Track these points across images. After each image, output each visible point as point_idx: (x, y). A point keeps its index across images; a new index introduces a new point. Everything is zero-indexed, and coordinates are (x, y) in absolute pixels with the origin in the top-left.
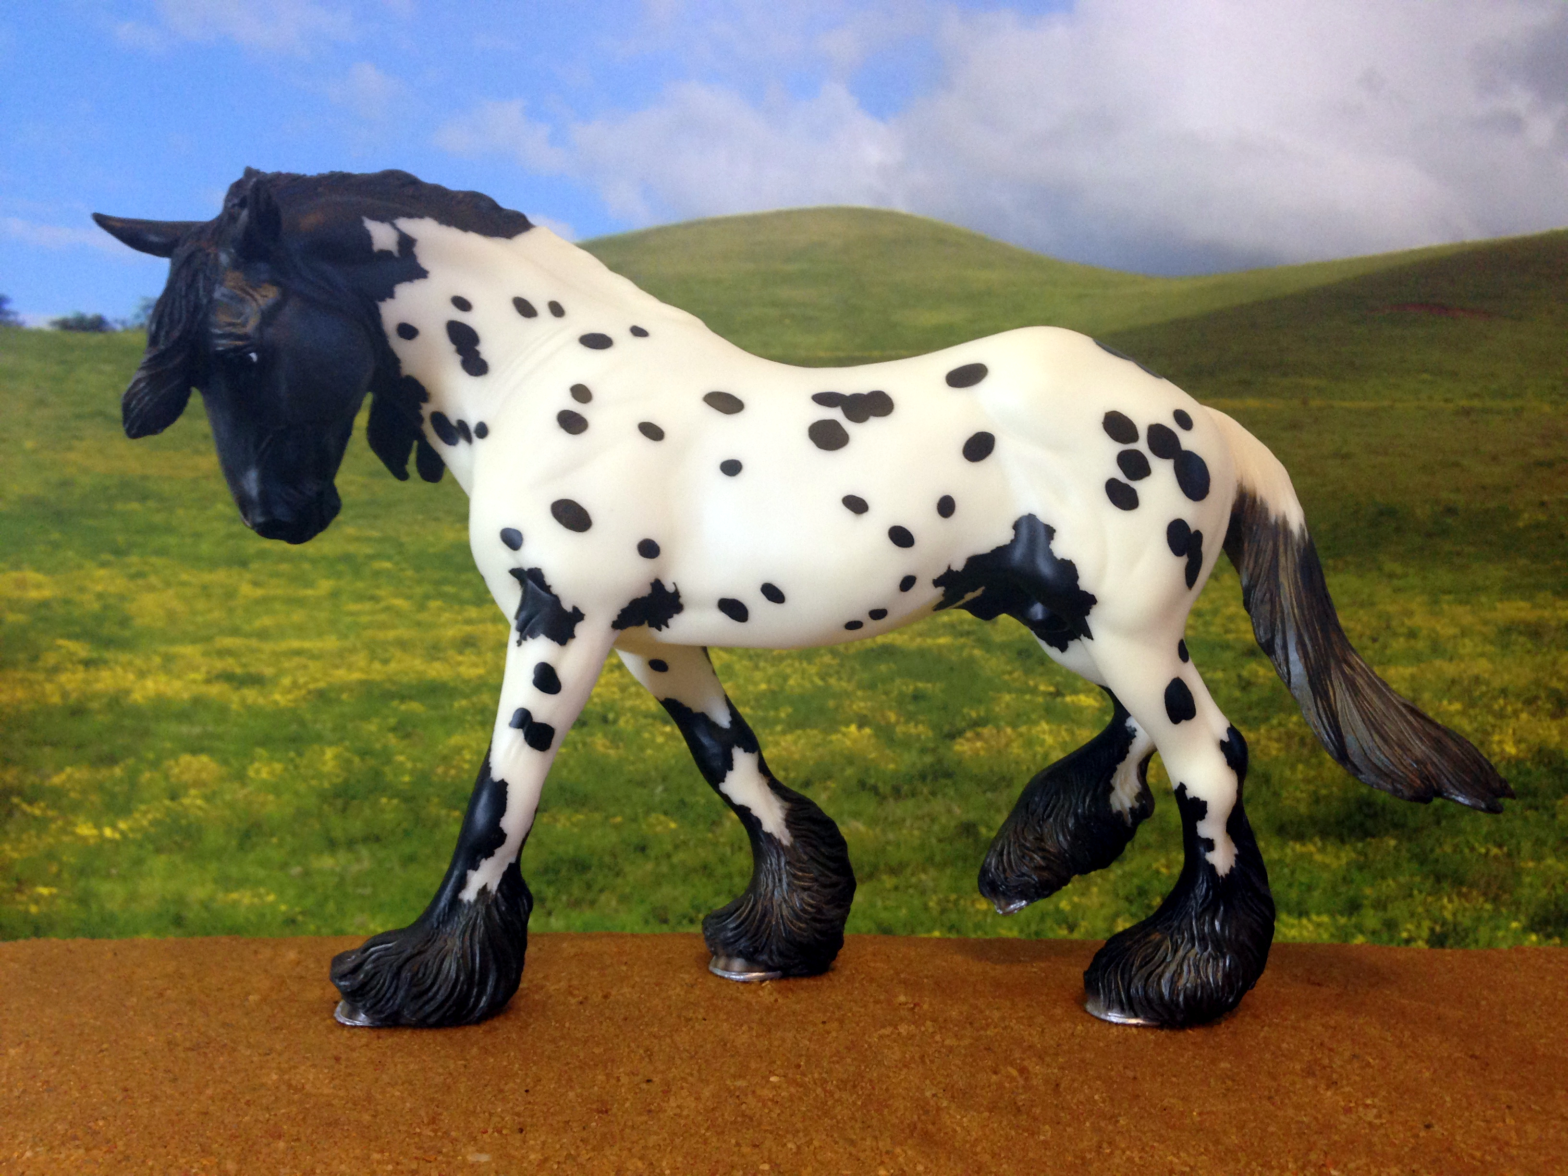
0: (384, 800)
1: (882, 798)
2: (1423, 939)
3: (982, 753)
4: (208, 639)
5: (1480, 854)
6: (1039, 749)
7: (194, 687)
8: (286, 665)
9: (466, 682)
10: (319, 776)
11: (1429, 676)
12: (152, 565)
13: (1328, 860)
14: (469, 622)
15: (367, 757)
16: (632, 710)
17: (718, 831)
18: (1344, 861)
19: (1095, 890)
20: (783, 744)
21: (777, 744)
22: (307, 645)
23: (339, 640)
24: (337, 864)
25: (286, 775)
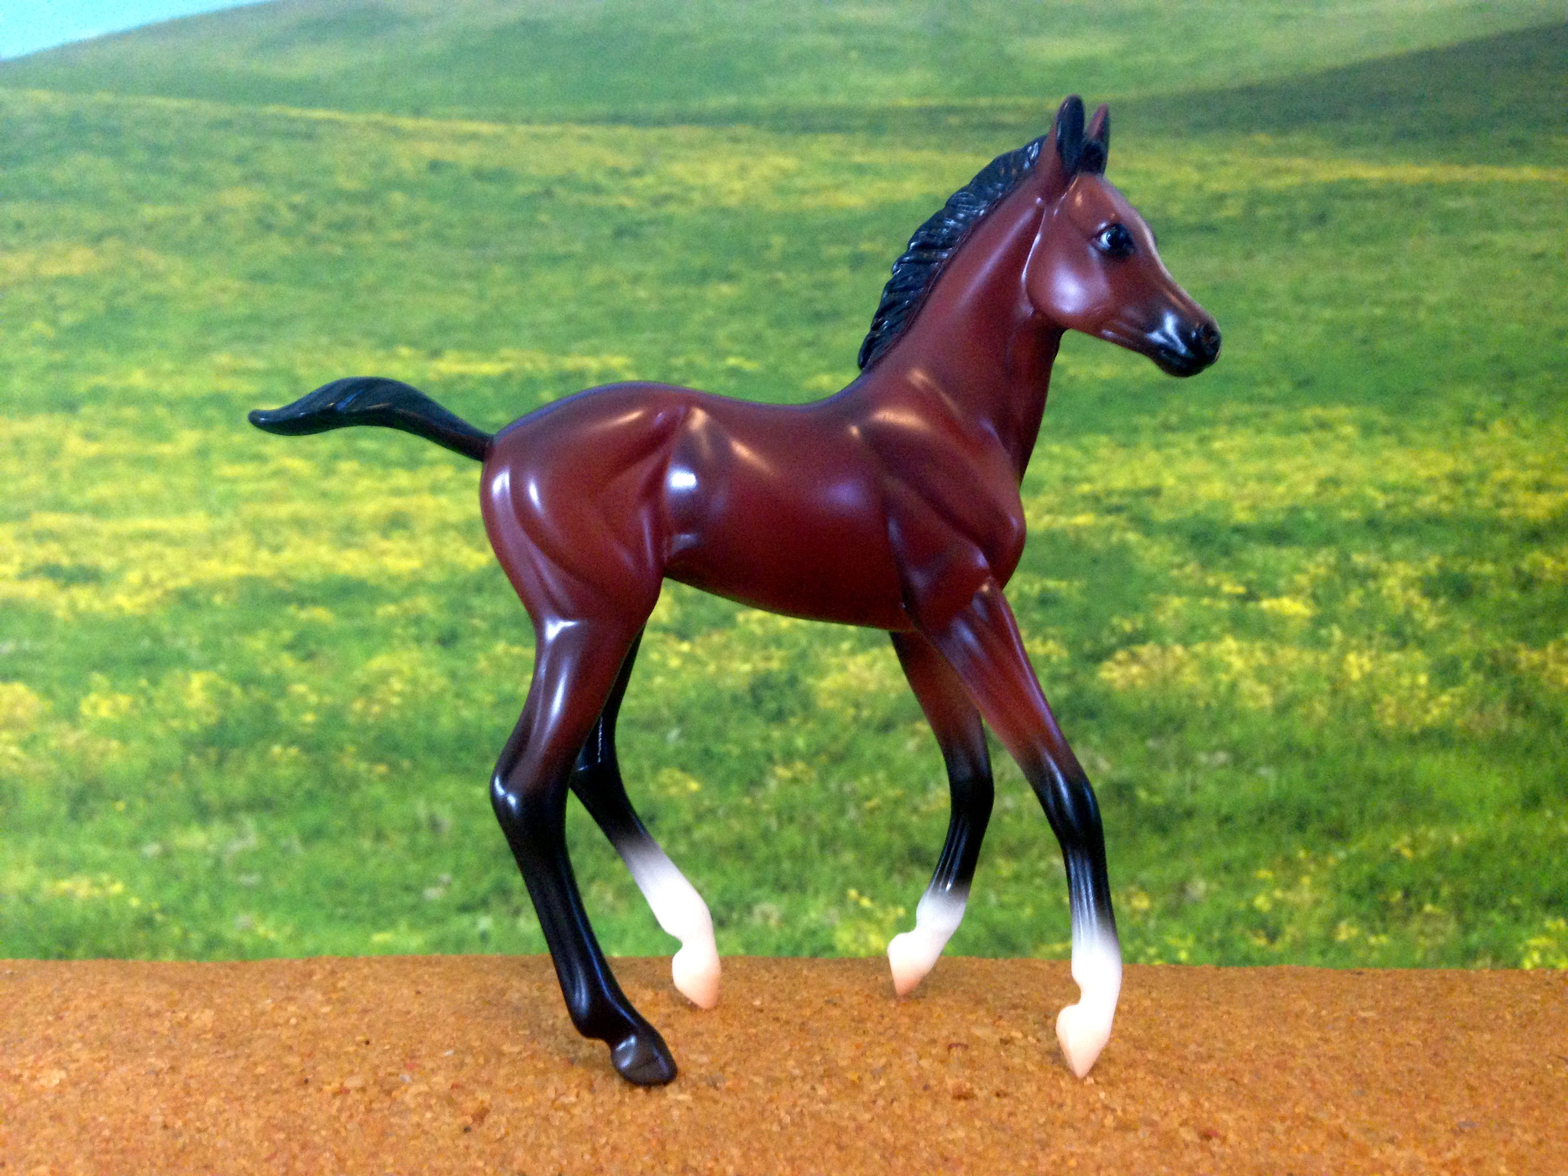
0: (277, 749)
3: (1140, 682)
4: (22, 516)
6: (1224, 678)
8: (133, 552)
9: (394, 579)
10: (182, 713)
14: (397, 492)
15: (252, 687)
17: (760, 795)
19: (1306, 880)
20: (852, 668)
21: (843, 668)
22: (162, 524)
23: (210, 516)
24: (210, 841)
25: (136, 712)
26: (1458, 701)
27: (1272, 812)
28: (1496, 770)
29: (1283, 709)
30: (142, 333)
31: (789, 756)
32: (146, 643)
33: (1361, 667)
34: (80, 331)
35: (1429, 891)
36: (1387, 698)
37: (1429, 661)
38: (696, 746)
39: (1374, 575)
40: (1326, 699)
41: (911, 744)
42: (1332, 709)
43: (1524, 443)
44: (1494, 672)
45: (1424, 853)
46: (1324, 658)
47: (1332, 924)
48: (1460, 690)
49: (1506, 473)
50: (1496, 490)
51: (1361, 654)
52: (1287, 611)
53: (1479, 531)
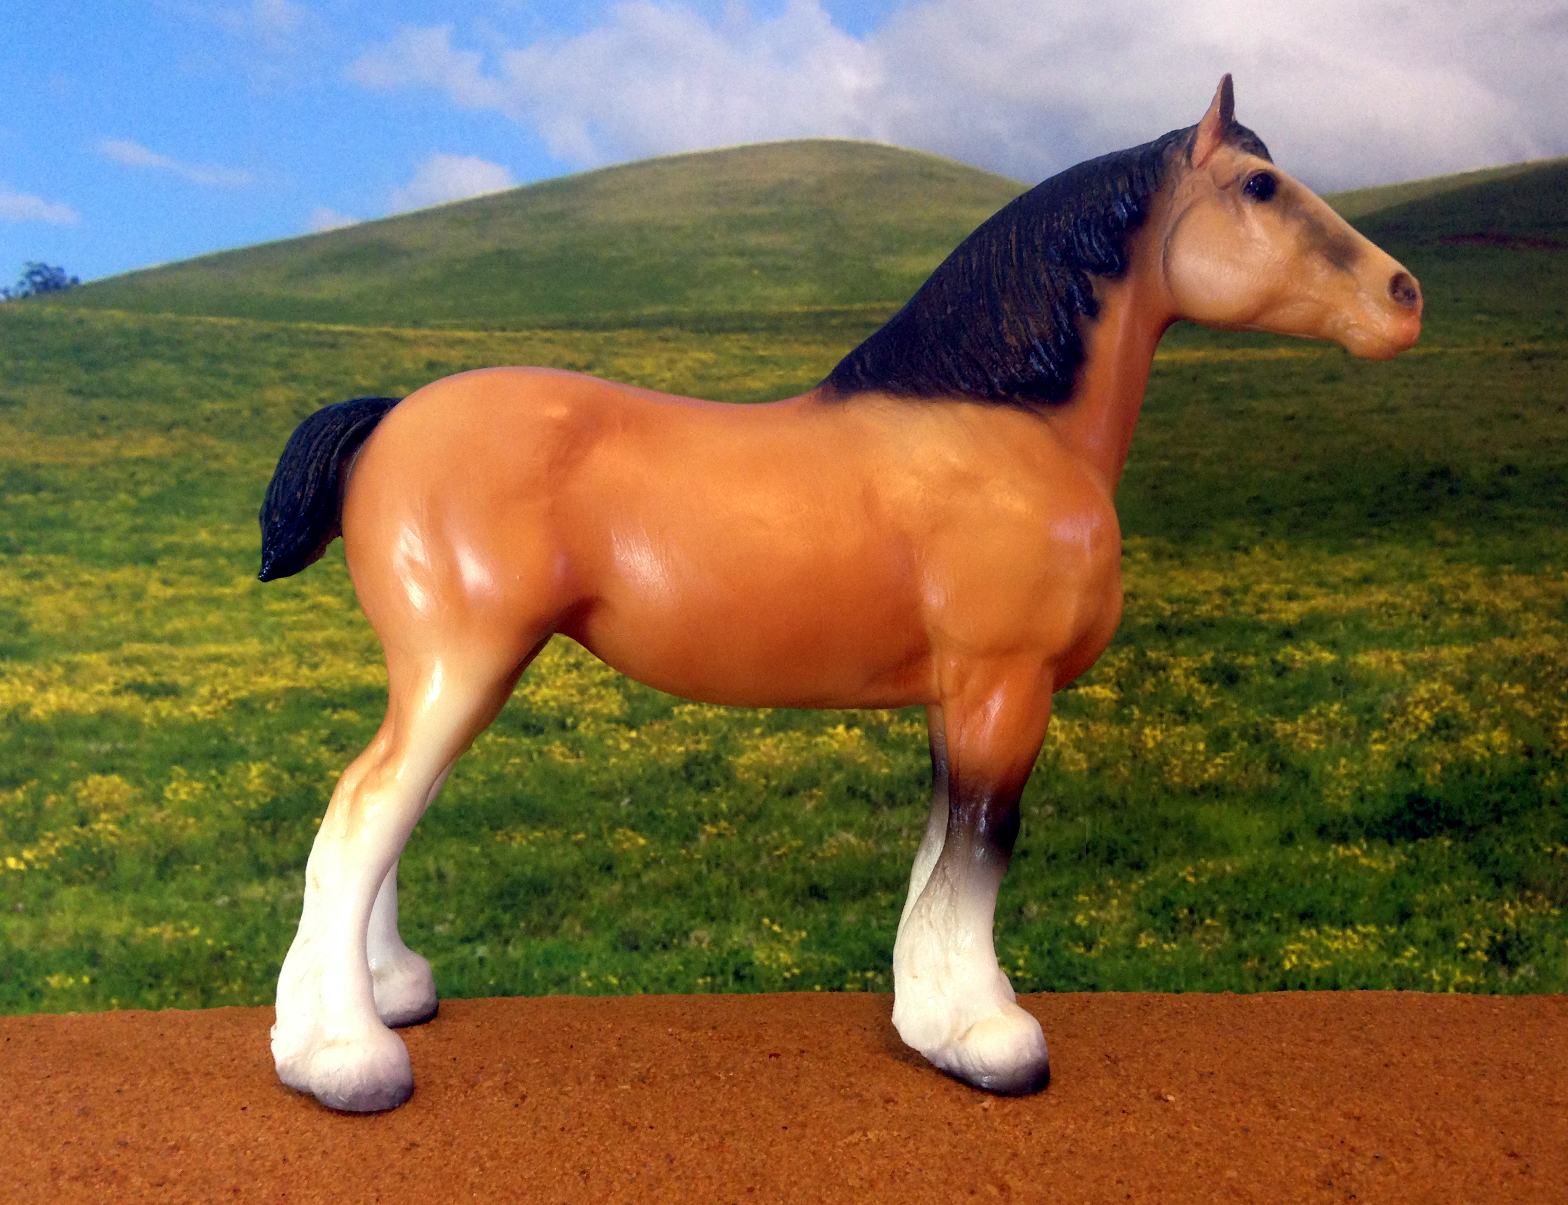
1: (875, 807)
2: (1482, 950)
4: (116, 645)
5: (1546, 854)
6: (1051, 749)
7: (101, 699)
8: (203, 672)
10: (244, 794)
11: (1488, 656)
12: (49, 565)
13: (1374, 865)
15: (297, 774)
16: (594, 714)
17: (693, 847)
18: (1393, 865)
19: (1115, 902)
20: (762, 748)
21: (756, 748)
22: (224, 649)
23: (262, 643)
24: (267, 893)
25: (208, 795)
26: (1228, 762)
27: (1088, 850)
28: (1258, 815)
29: (1095, 771)
30: (205, 501)
31: (715, 818)
32: (215, 741)
33: (1154, 738)
34: (157, 501)
35: (1209, 909)
36: (1174, 762)
37: (1206, 733)
38: (644, 811)
39: (1164, 668)
40: (1128, 763)
41: (810, 806)
42: (1133, 771)
43: (1277, 563)
44: (1257, 739)
45: (1204, 879)
46: (1126, 731)
47: (1135, 934)
48: (1232, 754)
49: (1264, 587)
50: (1255, 600)
51: (1154, 728)
52: (1098, 696)
53: (1243, 632)
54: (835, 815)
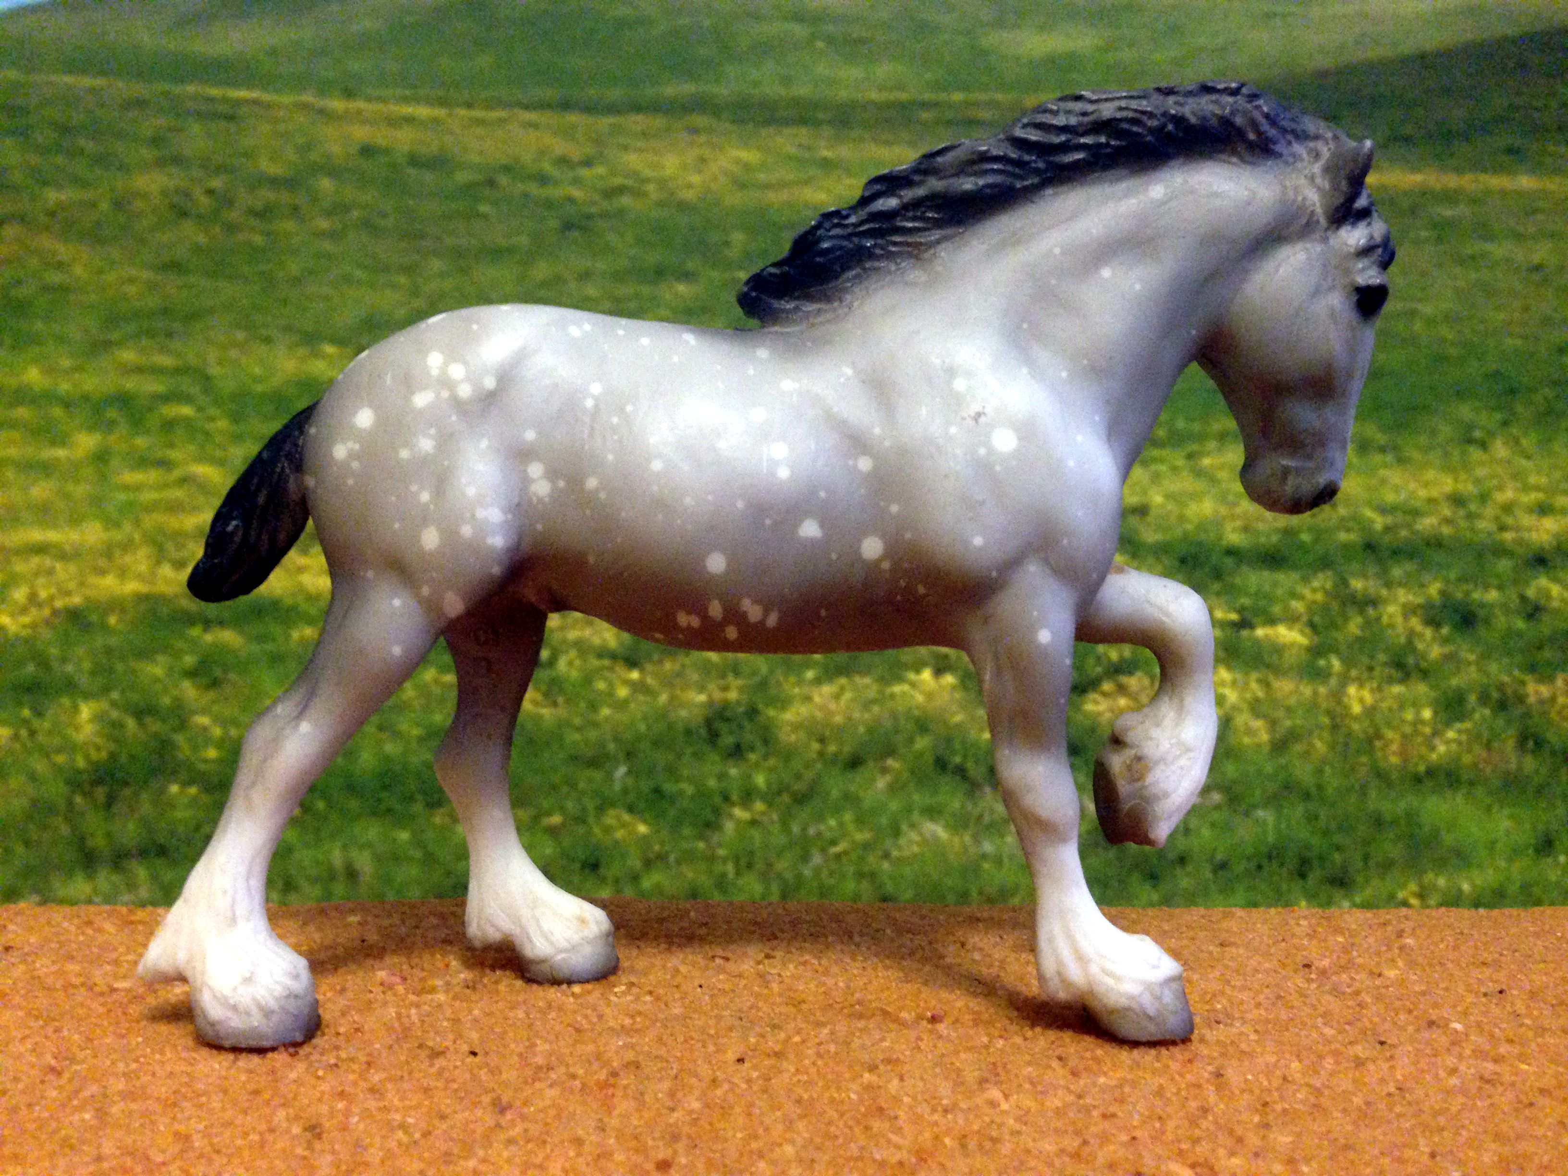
8: (20, 567)
15: (148, 720)
17: (715, 838)
20: (817, 699)
21: (808, 699)
22: (52, 536)
23: (106, 529)
25: (16, 746)
26: (1464, 737)
27: (1270, 858)
28: (1506, 812)
29: (1280, 746)
30: (39, 326)
31: (748, 796)
33: (1361, 700)
36: (1390, 734)
37: (1433, 694)
38: (646, 786)
39: (1374, 602)
40: (1326, 735)
41: (881, 783)
42: (1332, 746)
43: (1524, 462)
44: (1502, 706)
46: (1322, 690)
48: (1468, 725)
49: (1509, 494)
50: (1499, 512)
51: (1361, 686)
52: (1282, 640)
53: (1480, 555)
54: (916, 797)
